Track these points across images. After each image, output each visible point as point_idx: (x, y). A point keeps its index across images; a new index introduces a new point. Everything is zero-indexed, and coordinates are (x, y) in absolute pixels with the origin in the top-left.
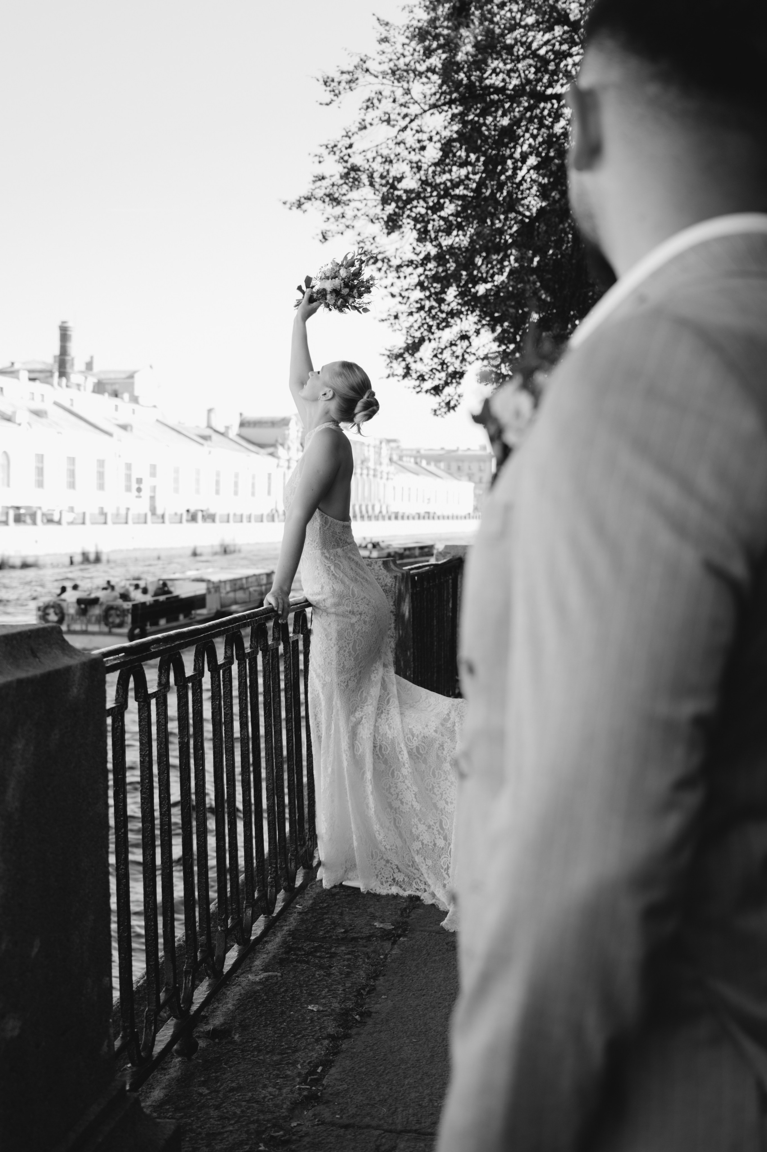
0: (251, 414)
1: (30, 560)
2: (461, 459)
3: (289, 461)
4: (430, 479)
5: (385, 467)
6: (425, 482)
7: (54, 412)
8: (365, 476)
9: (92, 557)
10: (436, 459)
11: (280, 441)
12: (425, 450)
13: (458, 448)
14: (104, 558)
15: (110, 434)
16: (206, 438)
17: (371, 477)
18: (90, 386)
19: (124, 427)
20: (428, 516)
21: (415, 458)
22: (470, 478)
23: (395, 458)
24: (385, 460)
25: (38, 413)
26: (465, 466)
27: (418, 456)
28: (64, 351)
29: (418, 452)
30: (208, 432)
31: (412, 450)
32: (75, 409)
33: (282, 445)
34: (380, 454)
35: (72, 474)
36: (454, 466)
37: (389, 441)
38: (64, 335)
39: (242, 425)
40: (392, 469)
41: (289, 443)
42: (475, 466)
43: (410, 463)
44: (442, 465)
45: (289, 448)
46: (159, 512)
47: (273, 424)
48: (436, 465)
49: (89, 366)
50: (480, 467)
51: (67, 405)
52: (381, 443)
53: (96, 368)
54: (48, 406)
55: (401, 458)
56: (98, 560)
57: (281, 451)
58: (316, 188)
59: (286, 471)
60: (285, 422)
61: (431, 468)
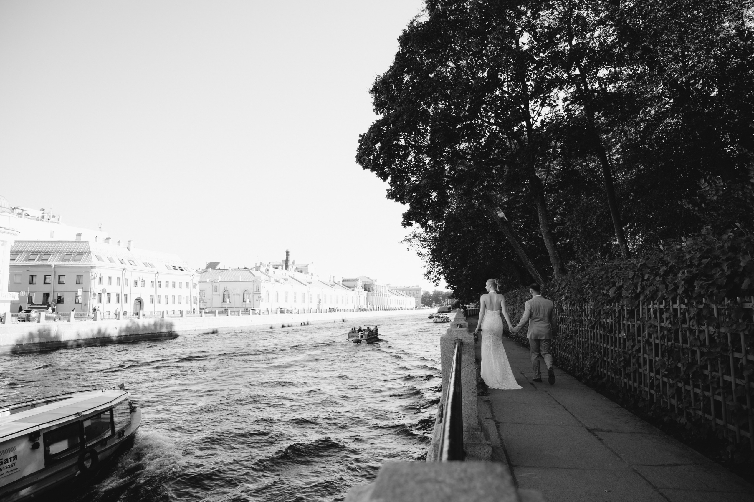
0: (346, 278)
1: (290, 325)
2: (411, 290)
4: (402, 297)
5: (387, 293)
6: (400, 298)
7: (289, 278)
8: (381, 296)
9: (306, 323)
10: (403, 290)
11: (356, 286)
12: (398, 287)
13: (410, 286)
14: (310, 323)
15: (306, 285)
16: (333, 285)
17: (383, 296)
18: (294, 269)
19: (309, 283)
20: (401, 309)
22: (414, 296)
25: (285, 279)
26: (412, 292)
27: (397, 290)
28: (287, 259)
30: (334, 284)
31: (394, 287)
32: (295, 278)
34: (386, 289)
35: (296, 298)
36: (408, 292)
37: (388, 285)
38: (287, 254)
39: (343, 281)
40: (390, 294)
41: (358, 286)
42: (415, 292)
43: (394, 292)
44: (405, 292)
46: (320, 309)
47: (353, 280)
49: (293, 263)
51: (292, 276)
52: (386, 286)
53: (295, 263)
54: (287, 277)
55: (392, 290)
56: (308, 324)
57: (356, 289)
59: (358, 295)
60: (357, 280)
61: (401, 293)
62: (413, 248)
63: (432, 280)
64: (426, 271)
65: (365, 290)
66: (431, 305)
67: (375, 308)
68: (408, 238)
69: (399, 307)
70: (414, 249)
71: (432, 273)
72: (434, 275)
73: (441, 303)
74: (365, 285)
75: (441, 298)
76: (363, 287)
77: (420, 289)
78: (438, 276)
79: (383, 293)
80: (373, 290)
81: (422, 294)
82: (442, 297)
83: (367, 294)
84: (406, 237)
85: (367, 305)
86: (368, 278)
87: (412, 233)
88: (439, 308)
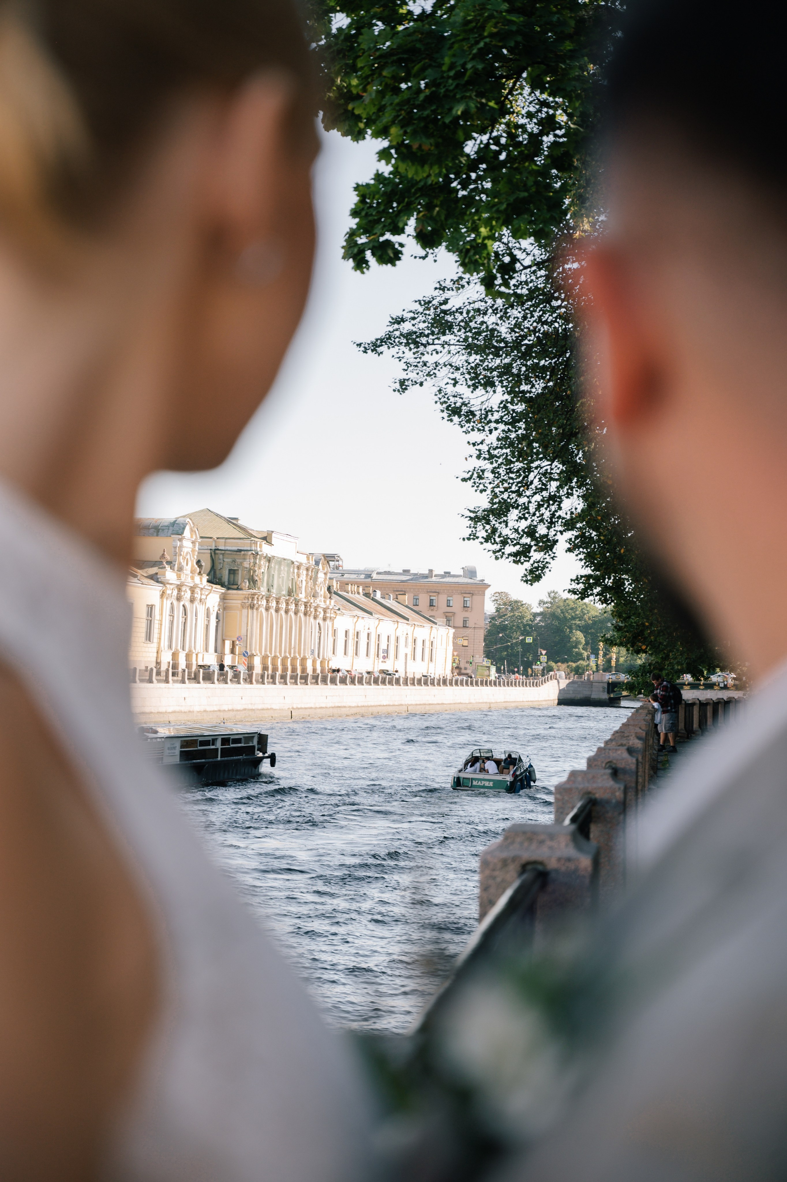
2: (435, 590)
3: (179, 588)
4: (390, 620)
5: (322, 601)
6: (382, 625)
8: (292, 613)
10: (399, 589)
11: (168, 557)
12: (378, 573)
13: (431, 571)
17: (301, 614)
21: (366, 586)
22: (449, 620)
23: (335, 586)
24: (322, 591)
26: (441, 600)
27: (370, 585)
29: (369, 576)
31: (357, 573)
33: (169, 563)
34: (315, 579)
36: (424, 600)
37: (329, 558)
40: (333, 603)
41: (180, 561)
42: (457, 602)
43: (356, 593)
44: (406, 599)
45: (180, 569)
47: (158, 529)
48: (396, 598)
50: (465, 602)
52: (317, 563)
55: (344, 585)
57: (168, 573)
58: (394, 330)
59: (175, 603)
60: (176, 529)
61: (391, 603)
62: (429, 383)
63: (510, 549)
64: (483, 502)
65: (214, 579)
66: (528, 665)
67: (258, 669)
68: (407, 327)
69: (377, 666)
70: (430, 387)
71: (514, 514)
72: (523, 525)
73: (579, 657)
74: (214, 553)
75: (579, 636)
76: (207, 564)
77: (484, 586)
78: (542, 530)
79: (302, 596)
80: (253, 581)
81: (490, 608)
82: (585, 629)
83: (224, 598)
84: (400, 321)
85: (219, 651)
86: (232, 521)
87: (427, 304)
88: (564, 683)
